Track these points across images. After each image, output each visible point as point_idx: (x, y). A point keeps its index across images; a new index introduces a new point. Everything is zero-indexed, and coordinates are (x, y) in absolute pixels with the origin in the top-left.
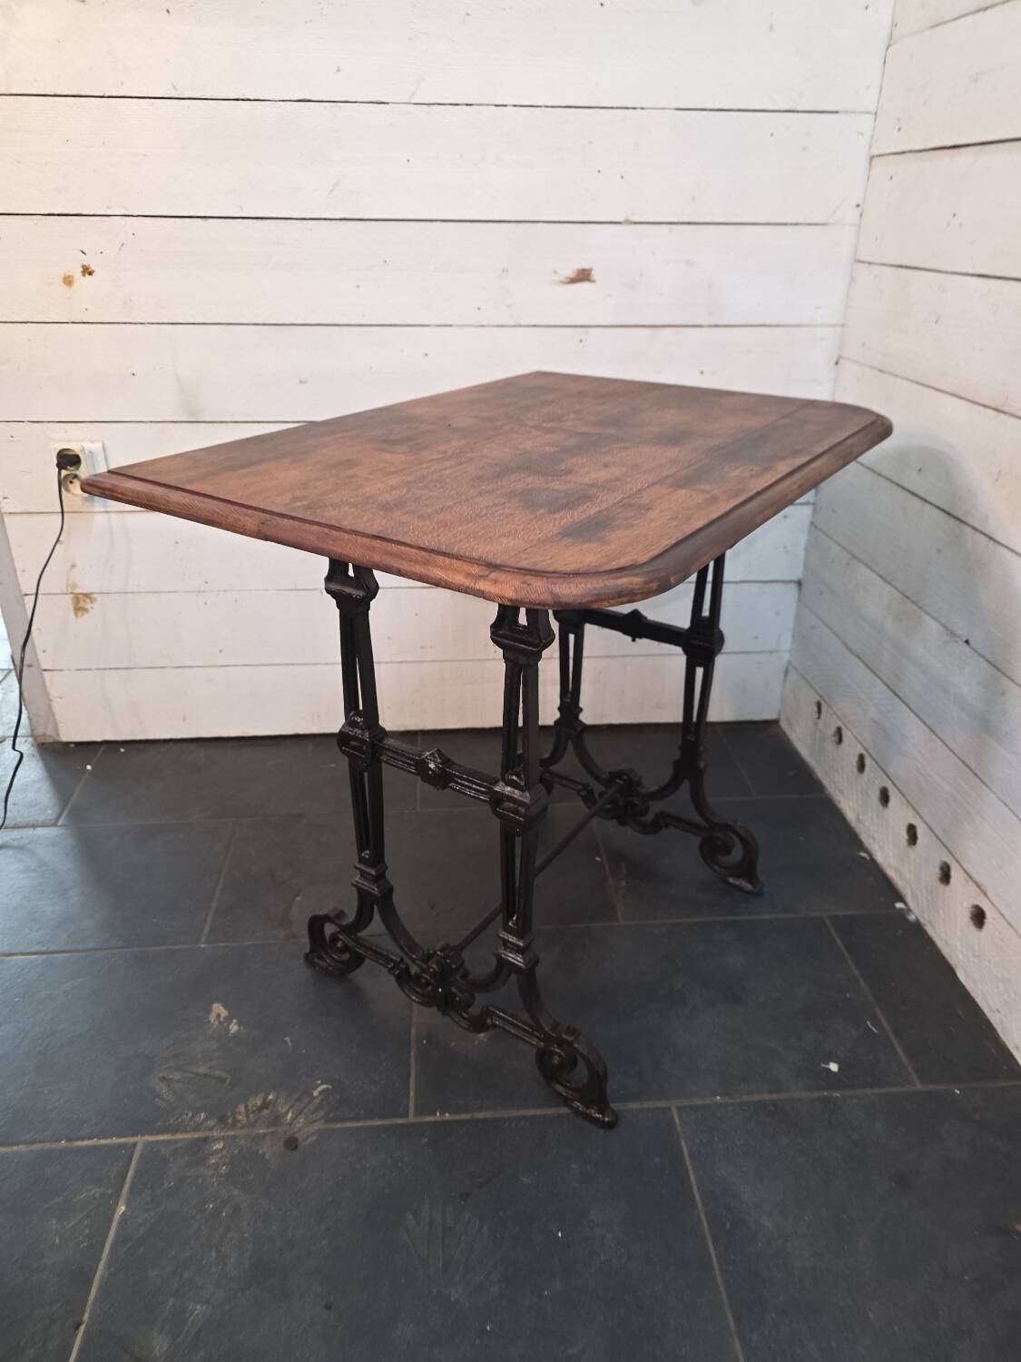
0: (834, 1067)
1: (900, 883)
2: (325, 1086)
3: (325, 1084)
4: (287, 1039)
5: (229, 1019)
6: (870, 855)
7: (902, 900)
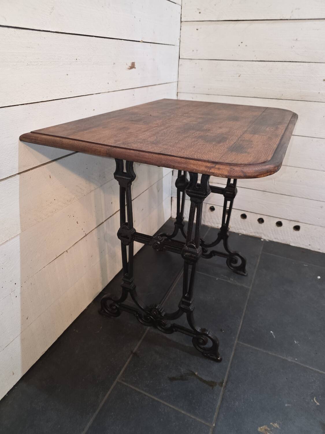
0: (319, 277)
1: (257, 235)
2: (315, 399)
3: (314, 398)
4: (286, 405)
5: (269, 426)
6: (241, 234)
7: (260, 239)
